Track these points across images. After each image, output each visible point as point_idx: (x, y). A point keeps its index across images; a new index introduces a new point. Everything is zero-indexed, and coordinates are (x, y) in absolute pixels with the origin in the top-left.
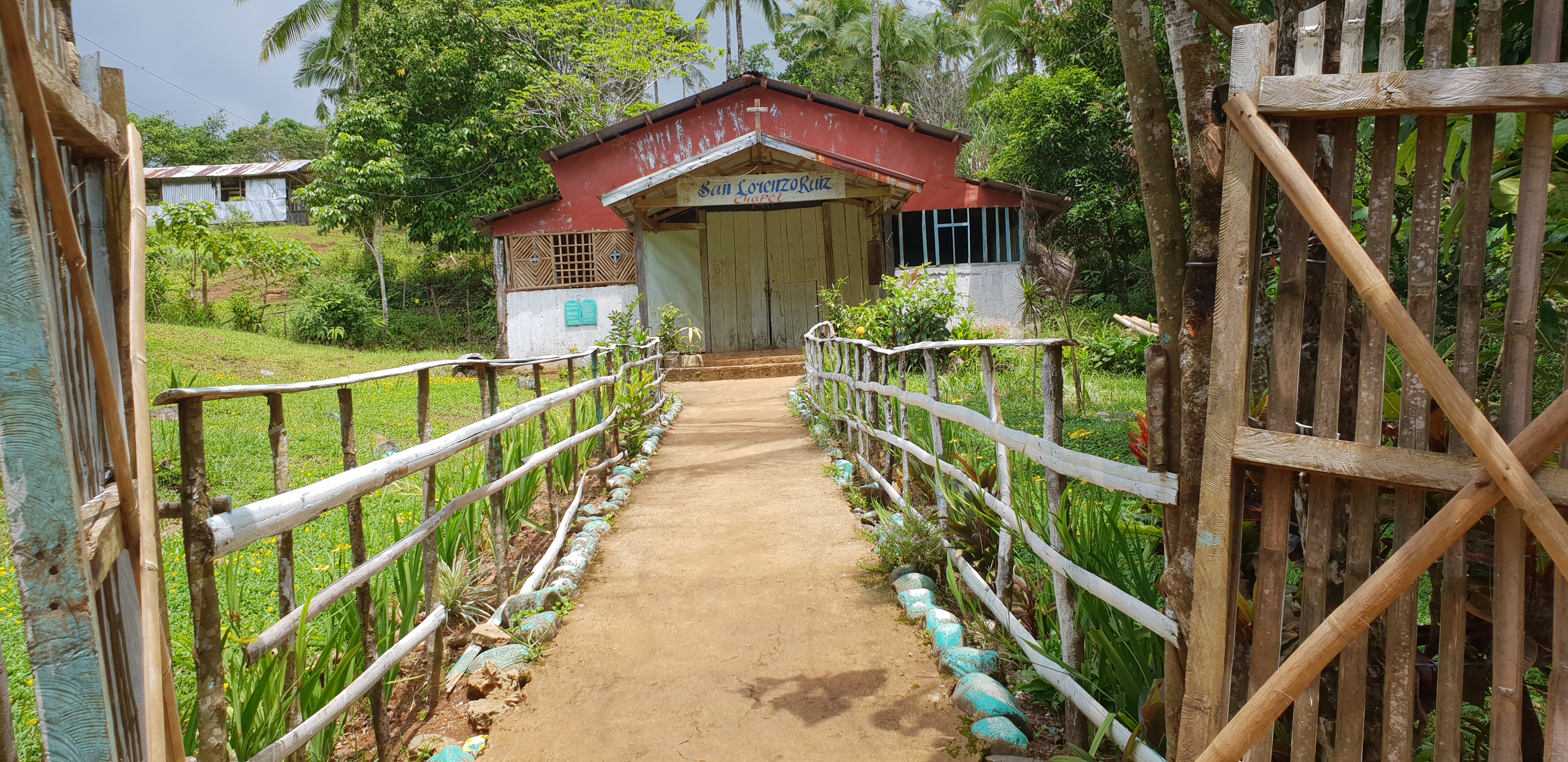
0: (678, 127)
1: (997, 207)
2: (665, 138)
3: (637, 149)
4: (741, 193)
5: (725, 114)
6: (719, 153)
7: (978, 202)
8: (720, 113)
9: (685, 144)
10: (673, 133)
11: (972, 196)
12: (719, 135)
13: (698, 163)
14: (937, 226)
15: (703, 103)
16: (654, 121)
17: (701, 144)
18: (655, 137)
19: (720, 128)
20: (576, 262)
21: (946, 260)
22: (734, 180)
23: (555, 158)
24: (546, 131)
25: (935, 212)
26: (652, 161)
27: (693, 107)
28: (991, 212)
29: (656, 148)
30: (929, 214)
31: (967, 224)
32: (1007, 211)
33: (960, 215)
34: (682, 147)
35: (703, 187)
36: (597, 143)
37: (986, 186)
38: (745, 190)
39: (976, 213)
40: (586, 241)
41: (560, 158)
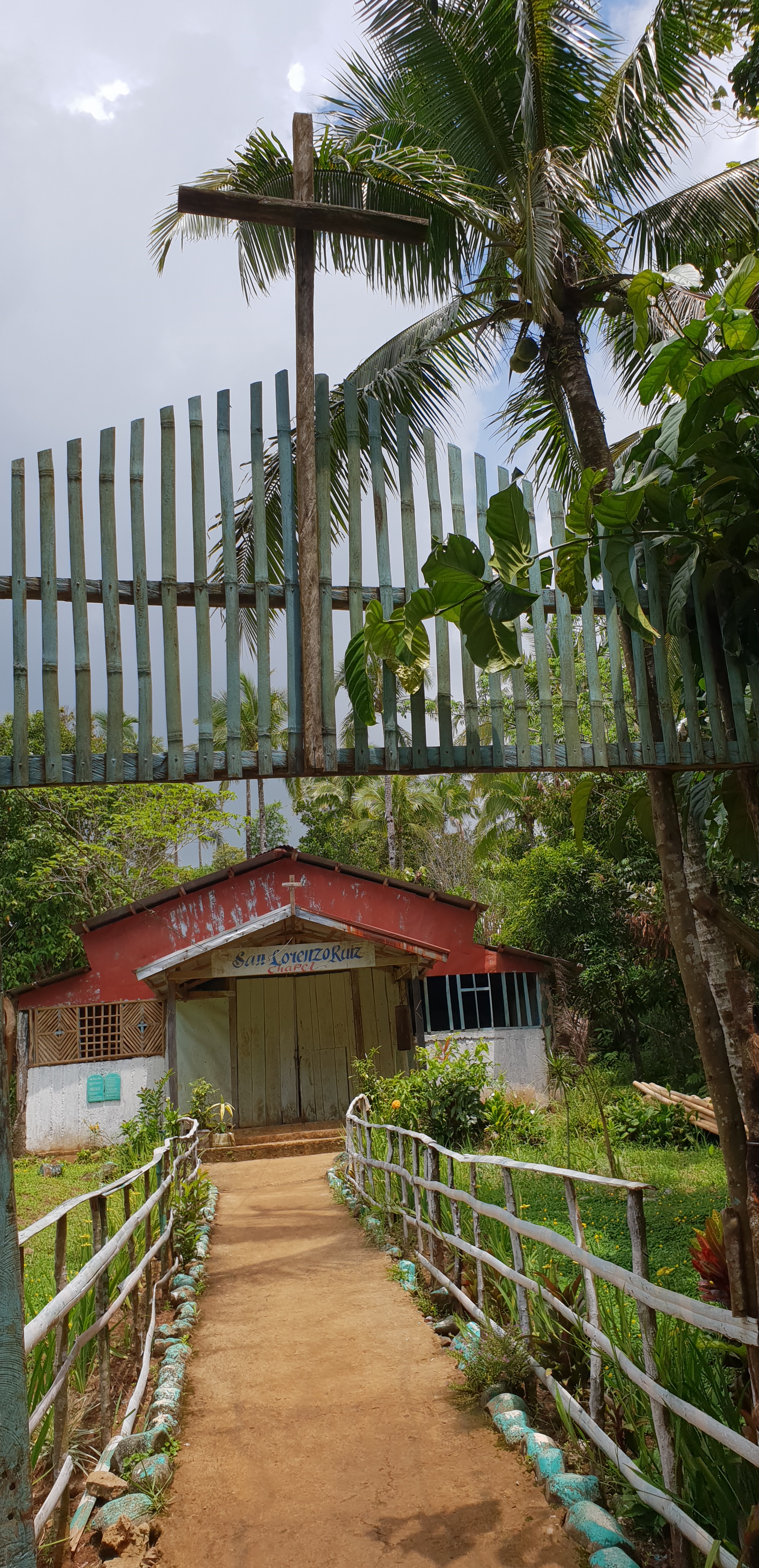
0: (211, 897)
1: (515, 972)
2: (198, 907)
3: (170, 920)
4: (275, 962)
5: (257, 884)
6: (254, 926)
7: (498, 966)
8: (252, 883)
9: (218, 913)
10: (206, 903)
11: (491, 962)
12: (251, 905)
13: (234, 936)
14: (460, 990)
15: (236, 874)
16: (188, 892)
17: (233, 914)
18: (188, 908)
19: (252, 898)
20: (102, 1034)
21: (471, 1025)
22: (268, 951)
23: (87, 930)
24: (71, 898)
25: (458, 977)
26: (184, 929)
27: (226, 878)
28: (509, 976)
29: (189, 918)
30: (453, 979)
31: (488, 988)
32: (524, 975)
33: (482, 980)
34: (214, 916)
35: (238, 958)
36: (130, 914)
37: (504, 952)
38: (278, 960)
39: (496, 977)
40: (114, 1012)
41: (91, 929)
